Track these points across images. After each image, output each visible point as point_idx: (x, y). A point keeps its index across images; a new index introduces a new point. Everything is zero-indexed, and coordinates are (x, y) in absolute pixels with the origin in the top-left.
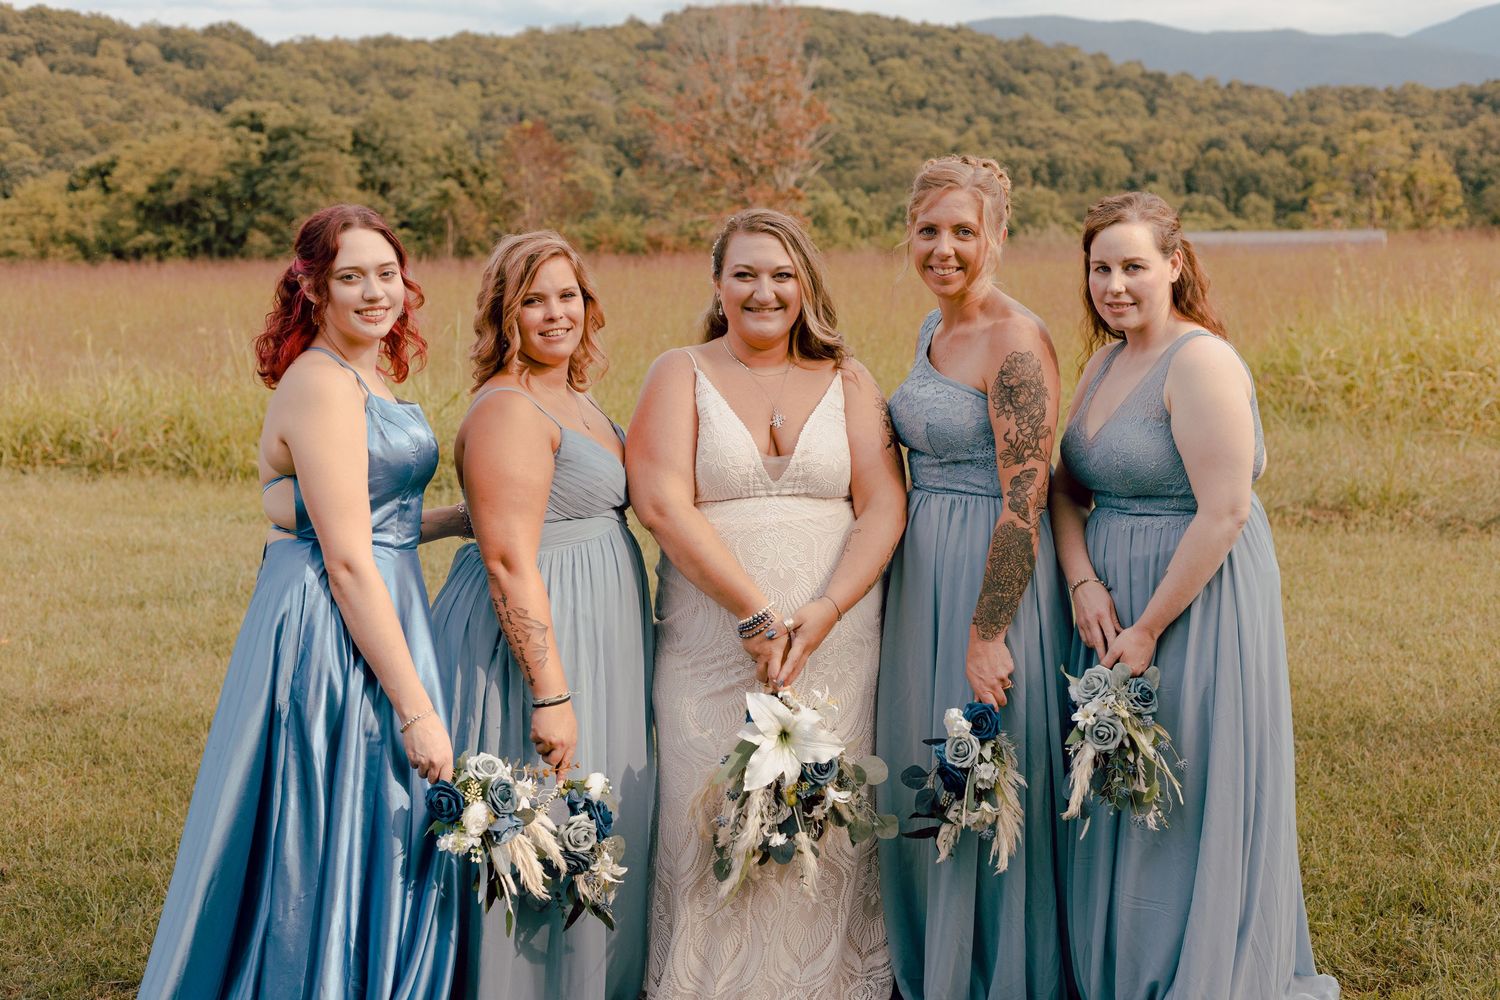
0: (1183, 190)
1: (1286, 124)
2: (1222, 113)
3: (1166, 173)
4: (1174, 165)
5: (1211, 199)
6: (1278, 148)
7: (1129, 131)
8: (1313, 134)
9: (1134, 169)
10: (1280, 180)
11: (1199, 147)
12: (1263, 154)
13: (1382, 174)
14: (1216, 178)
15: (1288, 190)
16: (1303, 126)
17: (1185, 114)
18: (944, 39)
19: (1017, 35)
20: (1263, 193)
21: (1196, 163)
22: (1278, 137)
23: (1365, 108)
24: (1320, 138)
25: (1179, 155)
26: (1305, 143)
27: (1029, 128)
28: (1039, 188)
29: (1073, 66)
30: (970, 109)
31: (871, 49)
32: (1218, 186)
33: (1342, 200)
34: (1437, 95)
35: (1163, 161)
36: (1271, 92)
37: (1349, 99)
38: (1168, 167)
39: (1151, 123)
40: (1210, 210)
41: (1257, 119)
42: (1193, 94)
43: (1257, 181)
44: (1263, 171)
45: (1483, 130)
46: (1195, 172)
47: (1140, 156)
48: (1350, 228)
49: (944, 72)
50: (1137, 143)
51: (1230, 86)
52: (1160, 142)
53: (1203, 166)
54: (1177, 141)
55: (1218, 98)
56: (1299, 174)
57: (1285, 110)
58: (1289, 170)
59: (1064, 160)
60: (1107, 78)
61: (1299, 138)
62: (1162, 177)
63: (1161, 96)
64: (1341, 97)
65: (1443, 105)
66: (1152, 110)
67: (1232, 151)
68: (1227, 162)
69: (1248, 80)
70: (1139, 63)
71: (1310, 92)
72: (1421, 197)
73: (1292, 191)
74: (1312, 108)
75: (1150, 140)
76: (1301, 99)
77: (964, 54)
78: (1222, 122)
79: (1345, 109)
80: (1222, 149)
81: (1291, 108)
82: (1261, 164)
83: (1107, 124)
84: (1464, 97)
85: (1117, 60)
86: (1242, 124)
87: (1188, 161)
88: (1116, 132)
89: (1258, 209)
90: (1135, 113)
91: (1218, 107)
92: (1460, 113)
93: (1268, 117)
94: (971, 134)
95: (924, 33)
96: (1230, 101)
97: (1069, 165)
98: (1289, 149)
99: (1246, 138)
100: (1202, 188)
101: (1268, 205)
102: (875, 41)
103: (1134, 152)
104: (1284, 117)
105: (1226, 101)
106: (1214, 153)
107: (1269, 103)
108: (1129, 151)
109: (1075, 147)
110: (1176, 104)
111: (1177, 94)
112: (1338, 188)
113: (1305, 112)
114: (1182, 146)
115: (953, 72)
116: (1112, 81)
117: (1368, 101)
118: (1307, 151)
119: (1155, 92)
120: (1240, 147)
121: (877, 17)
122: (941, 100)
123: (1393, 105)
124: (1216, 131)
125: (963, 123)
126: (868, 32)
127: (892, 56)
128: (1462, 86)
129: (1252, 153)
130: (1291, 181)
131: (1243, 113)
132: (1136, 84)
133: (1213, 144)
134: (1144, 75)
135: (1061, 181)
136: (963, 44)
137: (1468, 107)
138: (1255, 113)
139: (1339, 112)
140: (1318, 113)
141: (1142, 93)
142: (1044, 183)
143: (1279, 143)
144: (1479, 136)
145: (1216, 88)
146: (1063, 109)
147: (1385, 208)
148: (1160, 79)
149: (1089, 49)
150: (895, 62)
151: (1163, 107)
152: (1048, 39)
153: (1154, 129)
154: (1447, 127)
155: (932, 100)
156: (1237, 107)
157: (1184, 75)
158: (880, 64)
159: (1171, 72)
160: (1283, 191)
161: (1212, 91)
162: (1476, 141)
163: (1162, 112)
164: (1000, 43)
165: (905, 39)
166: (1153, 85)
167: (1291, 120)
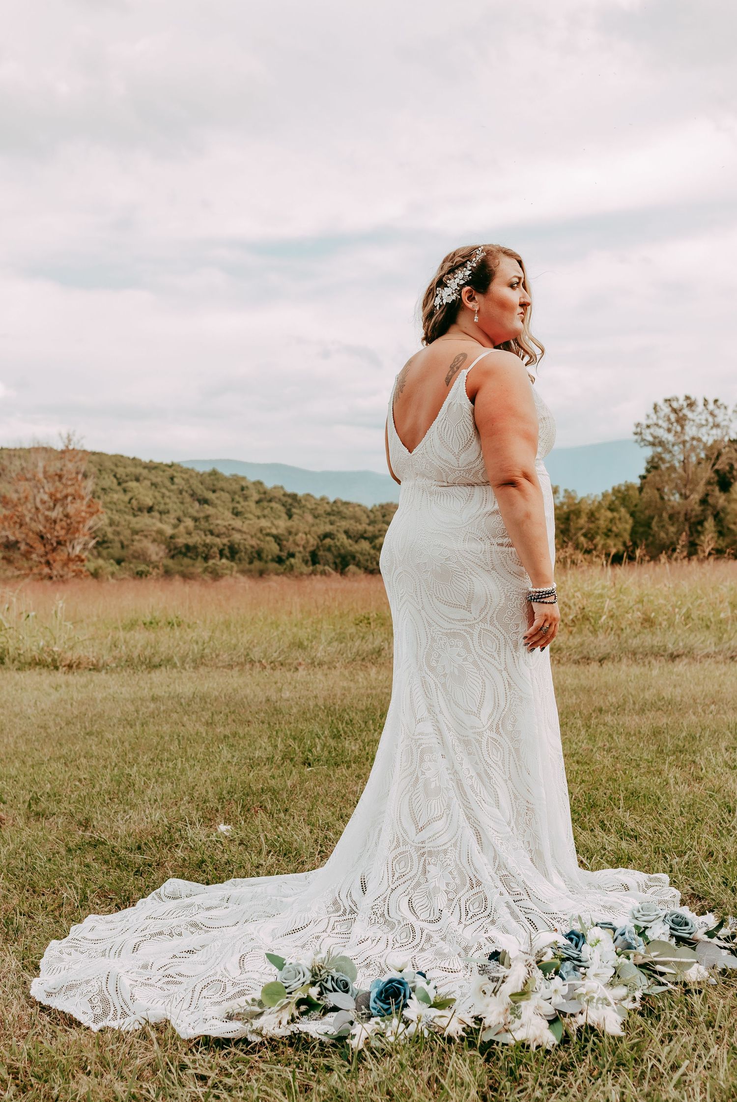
0: (310, 563)
1: (369, 524)
2: (332, 518)
3: (300, 552)
4: (304, 547)
5: (327, 568)
6: (365, 538)
7: (277, 528)
9: (281, 550)
10: (368, 557)
11: (319, 537)
12: (356, 542)
14: (329, 556)
15: (372, 563)
17: (310, 518)
18: (164, 471)
19: (208, 469)
21: (318, 547)
22: (365, 532)
25: (308, 542)
27: (217, 525)
28: (224, 561)
29: (243, 489)
30: (180, 513)
31: (118, 476)
32: (331, 561)
35: (298, 545)
36: (359, 506)
38: (301, 549)
39: (289, 523)
40: (327, 574)
41: (352, 522)
42: (314, 506)
43: (354, 558)
44: (357, 552)
46: (316, 551)
47: (285, 543)
49: (164, 490)
50: (283, 535)
51: (335, 502)
52: (296, 534)
53: (321, 548)
54: (306, 534)
55: (328, 509)
57: (368, 517)
59: (239, 544)
60: (263, 496)
61: (377, 533)
62: (297, 555)
63: (294, 507)
66: (290, 516)
67: (338, 540)
68: (336, 546)
69: (345, 499)
70: (282, 488)
74: (384, 516)
75: (290, 533)
76: (377, 510)
77: (176, 480)
78: (332, 523)
80: (333, 539)
81: (372, 516)
82: (356, 548)
83: (264, 523)
85: (269, 484)
86: (344, 524)
87: (313, 546)
88: (270, 528)
89: (355, 573)
90: (280, 517)
91: (329, 514)
93: (358, 520)
94: (182, 528)
95: (152, 467)
96: (337, 510)
97: (242, 547)
99: (346, 532)
100: (322, 562)
102: (121, 471)
103: (280, 540)
104: (367, 521)
105: (333, 511)
106: (328, 541)
107: (359, 513)
108: (277, 539)
109: (245, 536)
110: (304, 512)
111: (304, 506)
113: (380, 518)
114: (309, 536)
115: (170, 491)
116: (266, 498)
119: (291, 505)
120: (343, 537)
121: (122, 456)
122: (162, 507)
124: (328, 528)
125: (176, 521)
126: (116, 465)
127: (131, 480)
129: (350, 541)
131: (344, 518)
132: (280, 500)
133: (327, 535)
134: (285, 495)
135: (237, 556)
136: (175, 474)
138: (351, 518)
141: (284, 505)
142: (227, 558)
143: (365, 535)
145: (328, 503)
146: (237, 514)
148: (294, 497)
149: (252, 478)
150: (133, 484)
151: (296, 514)
152: (226, 472)
153: (292, 527)
155: (156, 507)
156: (339, 513)
157: (308, 495)
158: (124, 485)
159: (300, 493)
160: (369, 564)
161: (325, 505)
163: (295, 517)
164: (198, 474)
165: (139, 470)
166: (290, 501)
167: (372, 523)
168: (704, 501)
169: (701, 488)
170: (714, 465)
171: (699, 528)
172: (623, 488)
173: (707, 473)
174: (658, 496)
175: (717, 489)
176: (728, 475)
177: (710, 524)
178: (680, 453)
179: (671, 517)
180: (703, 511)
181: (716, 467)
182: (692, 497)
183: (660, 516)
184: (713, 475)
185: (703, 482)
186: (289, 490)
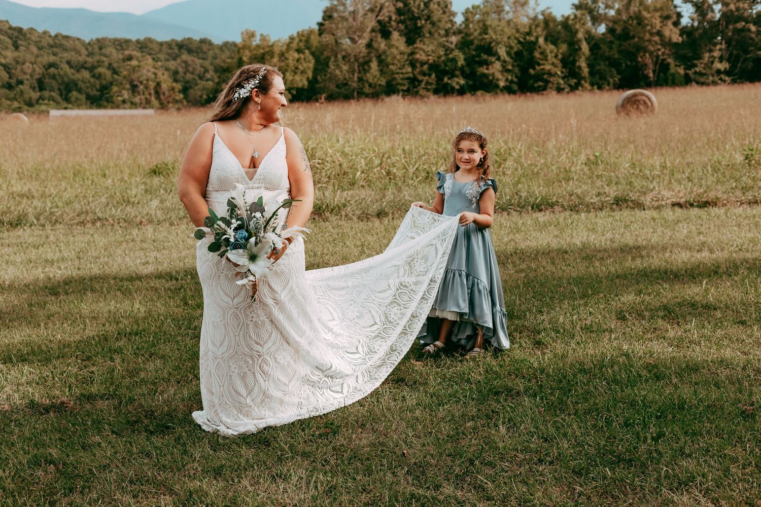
0: (37, 89)
1: (88, 56)
2: (55, 50)
3: (27, 80)
4: (32, 76)
5: (53, 94)
6: (86, 68)
7: (5, 58)
8: (103, 62)
9: (10, 78)
10: (89, 85)
11: (44, 66)
12: (78, 71)
13: (145, 82)
14: (54, 83)
15: (92, 90)
16: (97, 58)
17: (34, 50)
20: (80, 91)
21: (43, 75)
22: (85, 62)
23: (127, 49)
24: (106, 64)
25: (34, 70)
26: (99, 66)
32: (56, 87)
33: (126, 95)
34: (161, 44)
35: (26, 74)
36: (78, 39)
37: (118, 45)
38: (28, 77)
39: (16, 54)
40: (53, 99)
41: (73, 53)
42: (38, 39)
43: (76, 85)
44: (79, 80)
45: (185, 62)
46: (43, 79)
47: (13, 71)
48: (131, 108)
50: (11, 64)
51: (56, 36)
52: (23, 64)
53: (47, 77)
54: (32, 64)
55: (51, 42)
56: (97, 82)
57: (87, 49)
58: (92, 80)
61: (96, 64)
62: (25, 82)
63: (20, 39)
64: (114, 43)
65: (165, 48)
66: (17, 47)
67: (62, 69)
68: (60, 75)
69: (65, 33)
70: (7, 22)
71: (98, 40)
72: (164, 94)
73: (94, 90)
74: (100, 49)
75: (17, 62)
76: (94, 44)
78: (55, 54)
79: (117, 49)
80: (57, 68)
81: (90, 49)
82: (78, 76)
84: (173, 46)
86: (66, 56)
87: (39, 74)
89: (77, 99)
90: (7, 48)
91: (51, 46)
92: (172, 53)
93: (78, 53)
96: (59, 43)
98: (91, 69)
99: (68, 63)
100: (48, 88)
101: (83, 97)
103: (9, 68)
104: (86, 53)
105: (55, 43)
106: (52, 70)
107: (79, 46)
110: (29, 44)
111: (29, 39)
112: (124, 89)
113: (97, 50)
114: (35, 66)
117: (128, 46)
118: (100, 70)
119: (17, 37)
120: (66, 67)
123: (140, 48)
124: (52, 59)
128: (173, 40)
129: (72, 70)
130: (93, 86)
131: (65, 50)
132: (6, 32)
133: (51, 65)
134: (11, 28)
137: (176, 50)
138: (71, 50)
139: (114, 51)
140: (103, 51)
141: (10, 38)
143: (85, 66)
144: (183, 65)
145: (50, 36)
147: (146, 99)
148: (20, 30)
151: (22, 45)
153: (19, 57)
154: (167, 60)
156: (61, 45)
157: (32, 29)
159: (25, 27)
160: (89, 90)
161: (48, 38)
162: (182, 67)
163: (22, 48)
166: (16, 34)
167: (90, 54)
168: (369, 45)
169: (367, 36)
170: (377, 16)
171: (366, 67)
172: (306, 33)
173: (371, 23)
174: (334, 41)
175: (379, 36)
176: (388, 25)
177: (374, 65)
178: (351, 6)
179: (344, 58)
180: (369, 53)
181: (379, 18)
182: (360, 41)
183: (336, 56)
184: (376, 25)
185: (369, 30)
186: (14, 24)
